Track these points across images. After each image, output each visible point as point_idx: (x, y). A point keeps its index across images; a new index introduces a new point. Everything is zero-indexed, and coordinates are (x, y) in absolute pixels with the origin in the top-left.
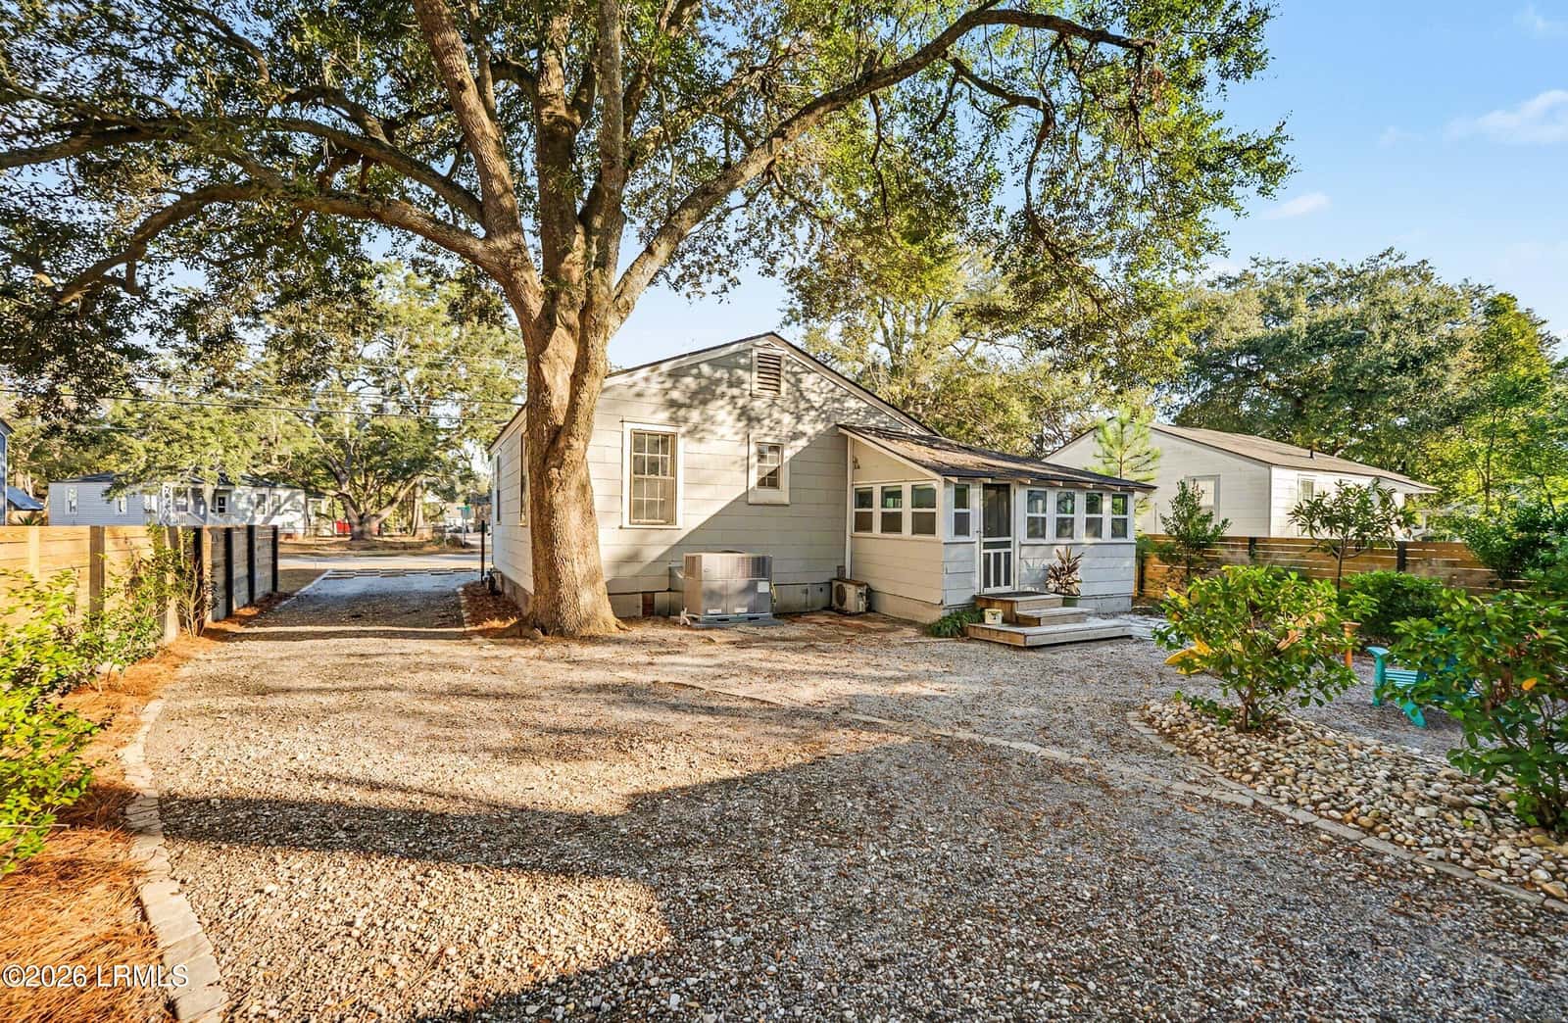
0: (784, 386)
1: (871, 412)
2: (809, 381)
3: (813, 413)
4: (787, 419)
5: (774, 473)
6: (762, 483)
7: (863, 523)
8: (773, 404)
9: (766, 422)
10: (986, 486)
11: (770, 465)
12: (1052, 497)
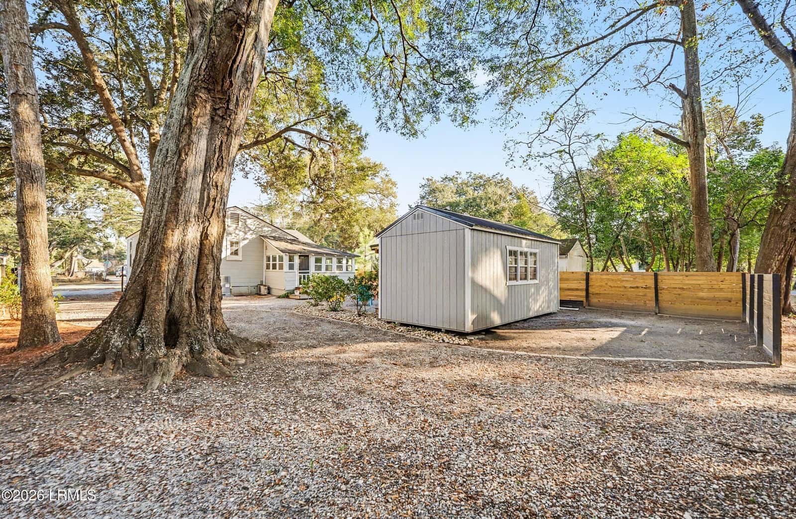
0: (240, 223)
1: (273, 231)
2: (249, 222)
3: (251, 232)
4: (241, 234)
5: (237, 250)
6: (232, 254)
7: (268, 267)
8: (236, 228)
9: (234, 235)
10: (300, 256)
11: (235, 248)
12: (324, 259)
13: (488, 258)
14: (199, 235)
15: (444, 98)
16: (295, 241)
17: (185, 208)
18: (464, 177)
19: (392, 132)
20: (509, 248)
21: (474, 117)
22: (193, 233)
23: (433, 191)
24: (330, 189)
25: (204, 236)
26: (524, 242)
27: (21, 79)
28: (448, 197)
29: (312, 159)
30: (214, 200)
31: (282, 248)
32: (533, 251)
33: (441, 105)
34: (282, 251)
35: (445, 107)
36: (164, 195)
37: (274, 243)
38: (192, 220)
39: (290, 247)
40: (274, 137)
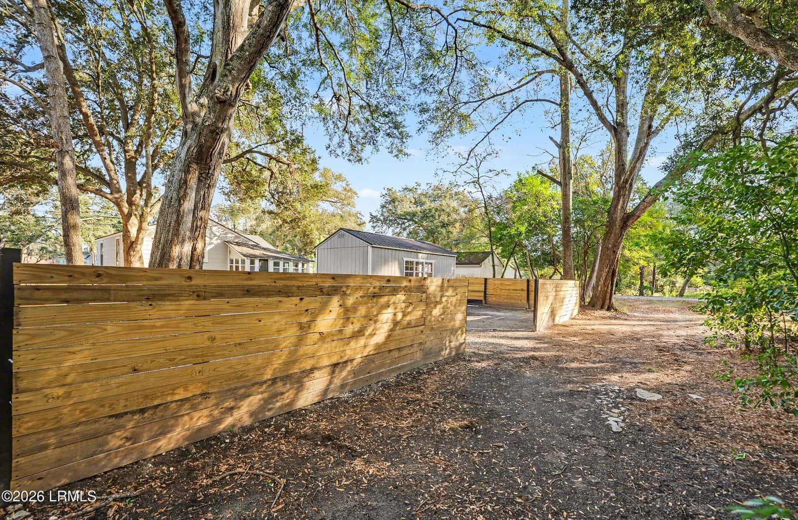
1: (236, 237)
2: (214, 229)
3: (216, 237)
10: (260, 260)
12: (281, 263)
13: (386, 267)
14: (191, 248)
15: (382, 133)
16: (256, 246)
17: (183, 232)
18: (423, 188)
19: (340, 159)
20: (405, 259)
21: (406, 151)
22: (187, 248)
23: (393, 201)
24: (288, 202)
25: (194, 249)
26: (420, 255)
27: (64, 141)
28: (407, 207)
29: (271, 177)
30: (200, 227)
31: (244, 253)
32: (431, 261)
33: (379, 139)
34: (244, 255)
35: (384, 141)
36: (170, 224)
37: (236, 247)
38: (187, 239)
39: (251, 251)
40: (238, 157)
